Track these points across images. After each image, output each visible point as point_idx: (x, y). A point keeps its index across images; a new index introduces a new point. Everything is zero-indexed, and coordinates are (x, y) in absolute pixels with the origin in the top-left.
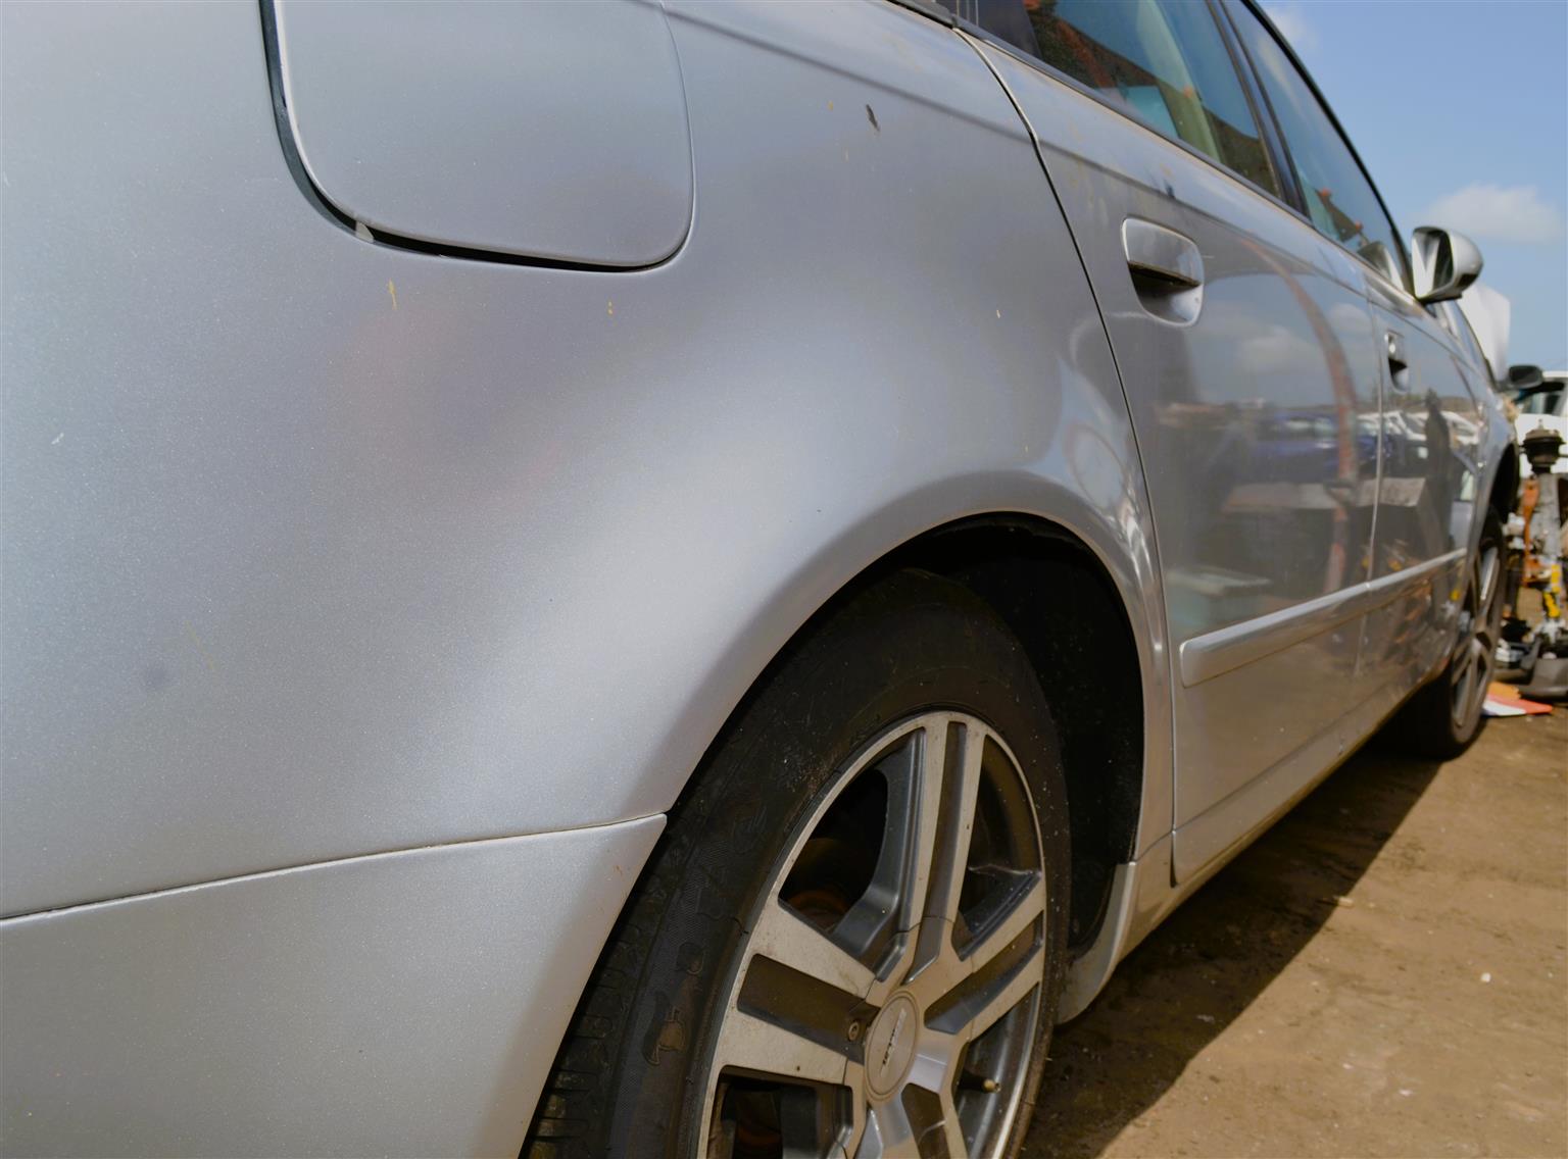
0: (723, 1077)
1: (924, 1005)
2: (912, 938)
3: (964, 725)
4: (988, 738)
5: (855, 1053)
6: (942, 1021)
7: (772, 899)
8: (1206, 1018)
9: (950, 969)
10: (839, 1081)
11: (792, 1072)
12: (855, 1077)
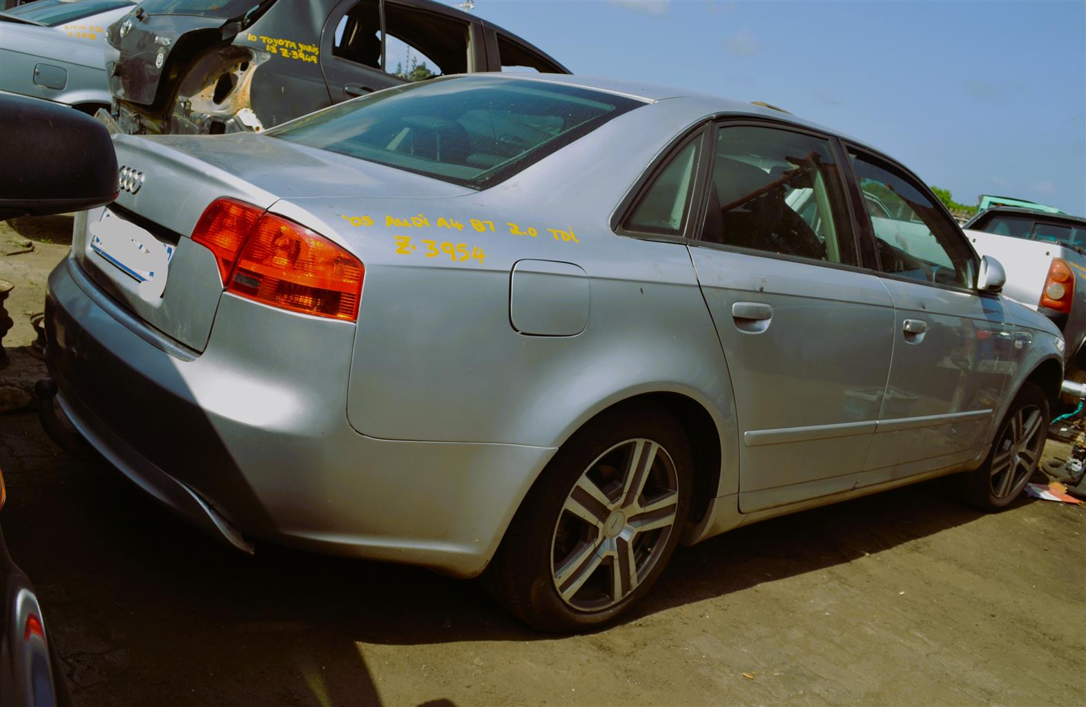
0: (564, 511)
1: (627, 517)
2: (624, 496)
3: (651, 444)
4: (659, 449)
5: (603, 520)
6: (633, 523)
7: (584, 474)
8: (768, 574)
9: (636, 508)
10: (595, 524)
11: (582, 517)
12: (600, 525)
